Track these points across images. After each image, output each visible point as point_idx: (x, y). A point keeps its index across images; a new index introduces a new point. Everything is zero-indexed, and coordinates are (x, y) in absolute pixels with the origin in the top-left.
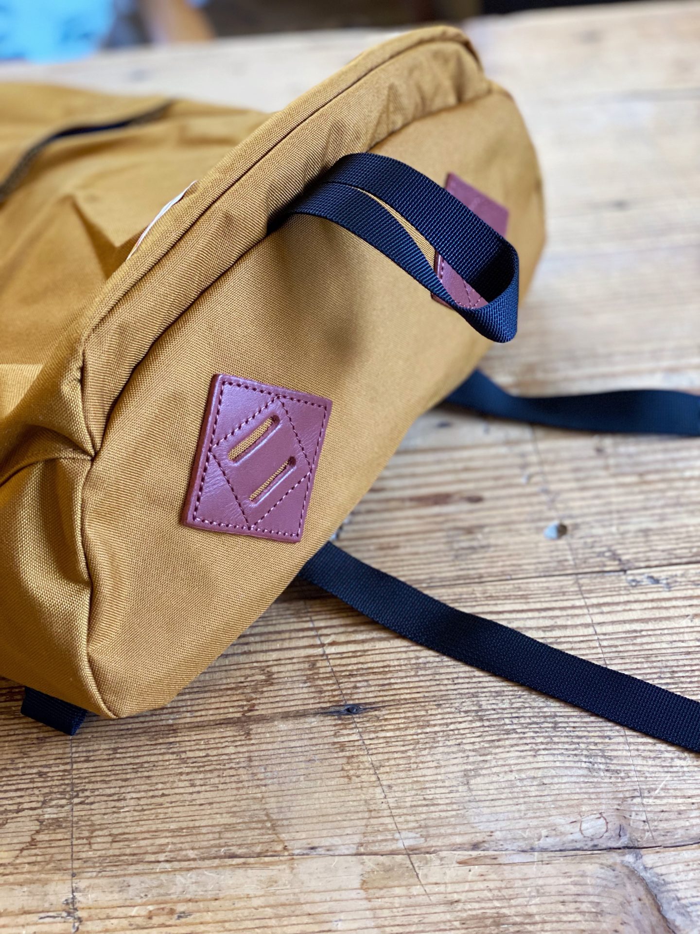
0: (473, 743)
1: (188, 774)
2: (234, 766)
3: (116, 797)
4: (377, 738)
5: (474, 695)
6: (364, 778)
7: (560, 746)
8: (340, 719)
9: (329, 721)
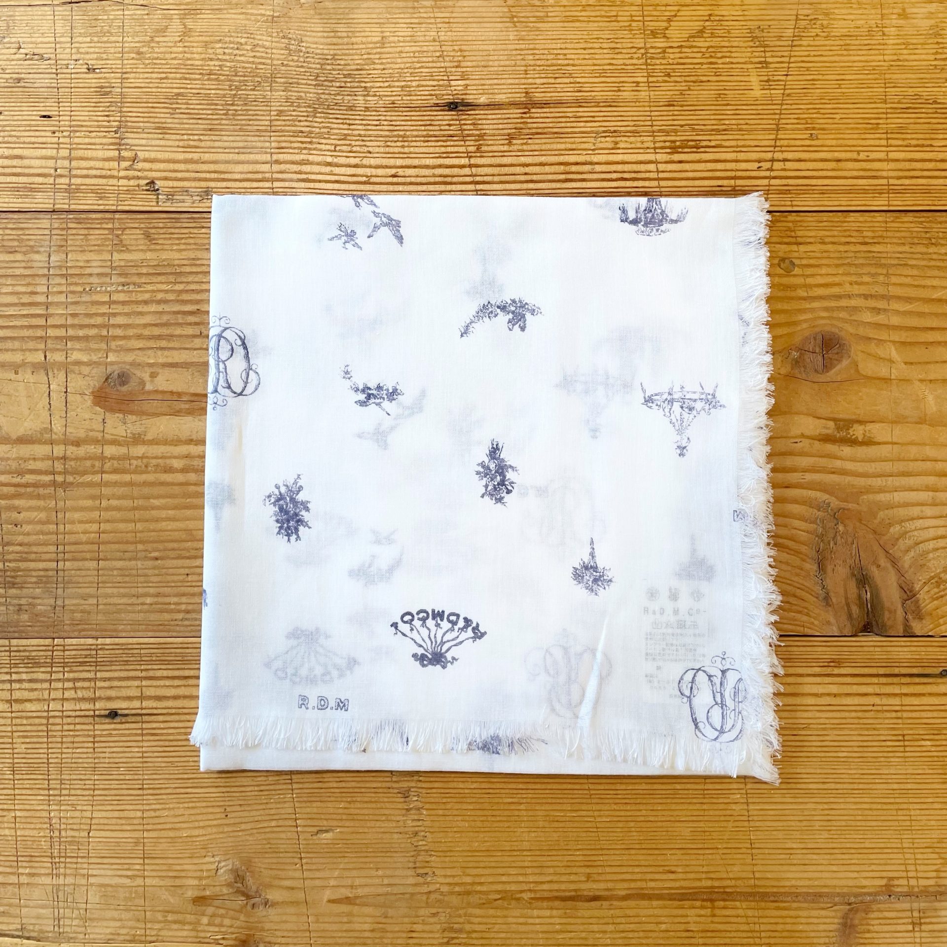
0: (374, 69)
1: (568, 65)
2: (538, 68)
3: (617, 51)
4: (439, 80)
5: (367, 109)
6: (451, 48)
7: (317, 61)
8: (463, 99)
9: (470, 99)
